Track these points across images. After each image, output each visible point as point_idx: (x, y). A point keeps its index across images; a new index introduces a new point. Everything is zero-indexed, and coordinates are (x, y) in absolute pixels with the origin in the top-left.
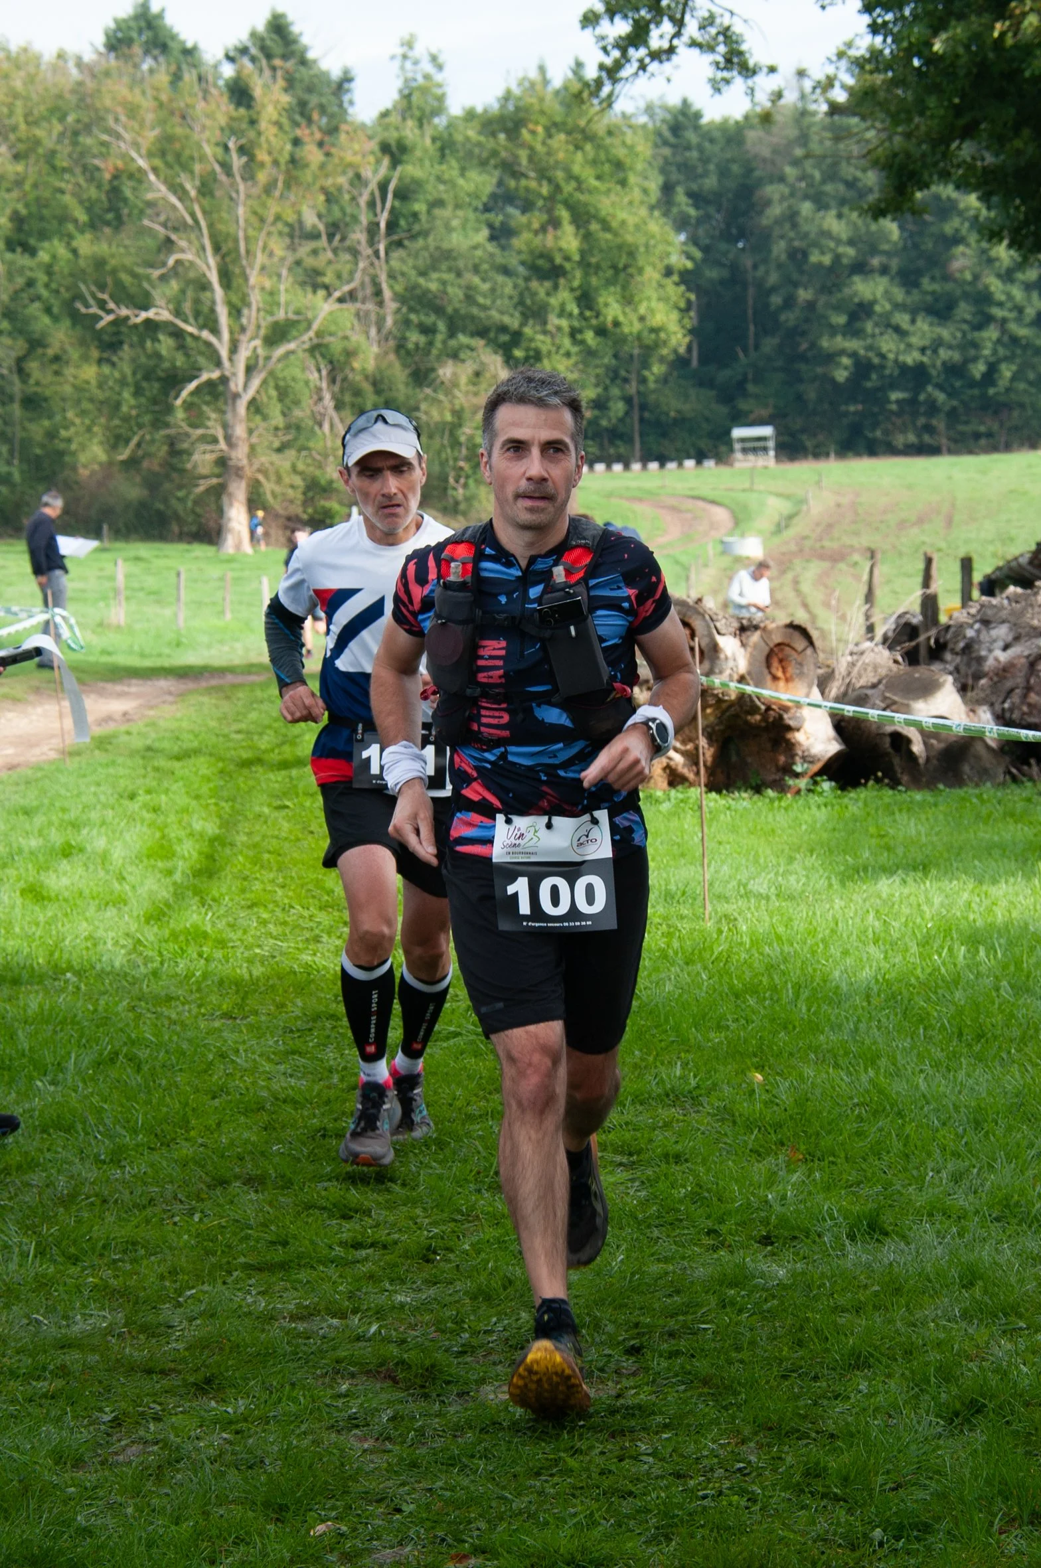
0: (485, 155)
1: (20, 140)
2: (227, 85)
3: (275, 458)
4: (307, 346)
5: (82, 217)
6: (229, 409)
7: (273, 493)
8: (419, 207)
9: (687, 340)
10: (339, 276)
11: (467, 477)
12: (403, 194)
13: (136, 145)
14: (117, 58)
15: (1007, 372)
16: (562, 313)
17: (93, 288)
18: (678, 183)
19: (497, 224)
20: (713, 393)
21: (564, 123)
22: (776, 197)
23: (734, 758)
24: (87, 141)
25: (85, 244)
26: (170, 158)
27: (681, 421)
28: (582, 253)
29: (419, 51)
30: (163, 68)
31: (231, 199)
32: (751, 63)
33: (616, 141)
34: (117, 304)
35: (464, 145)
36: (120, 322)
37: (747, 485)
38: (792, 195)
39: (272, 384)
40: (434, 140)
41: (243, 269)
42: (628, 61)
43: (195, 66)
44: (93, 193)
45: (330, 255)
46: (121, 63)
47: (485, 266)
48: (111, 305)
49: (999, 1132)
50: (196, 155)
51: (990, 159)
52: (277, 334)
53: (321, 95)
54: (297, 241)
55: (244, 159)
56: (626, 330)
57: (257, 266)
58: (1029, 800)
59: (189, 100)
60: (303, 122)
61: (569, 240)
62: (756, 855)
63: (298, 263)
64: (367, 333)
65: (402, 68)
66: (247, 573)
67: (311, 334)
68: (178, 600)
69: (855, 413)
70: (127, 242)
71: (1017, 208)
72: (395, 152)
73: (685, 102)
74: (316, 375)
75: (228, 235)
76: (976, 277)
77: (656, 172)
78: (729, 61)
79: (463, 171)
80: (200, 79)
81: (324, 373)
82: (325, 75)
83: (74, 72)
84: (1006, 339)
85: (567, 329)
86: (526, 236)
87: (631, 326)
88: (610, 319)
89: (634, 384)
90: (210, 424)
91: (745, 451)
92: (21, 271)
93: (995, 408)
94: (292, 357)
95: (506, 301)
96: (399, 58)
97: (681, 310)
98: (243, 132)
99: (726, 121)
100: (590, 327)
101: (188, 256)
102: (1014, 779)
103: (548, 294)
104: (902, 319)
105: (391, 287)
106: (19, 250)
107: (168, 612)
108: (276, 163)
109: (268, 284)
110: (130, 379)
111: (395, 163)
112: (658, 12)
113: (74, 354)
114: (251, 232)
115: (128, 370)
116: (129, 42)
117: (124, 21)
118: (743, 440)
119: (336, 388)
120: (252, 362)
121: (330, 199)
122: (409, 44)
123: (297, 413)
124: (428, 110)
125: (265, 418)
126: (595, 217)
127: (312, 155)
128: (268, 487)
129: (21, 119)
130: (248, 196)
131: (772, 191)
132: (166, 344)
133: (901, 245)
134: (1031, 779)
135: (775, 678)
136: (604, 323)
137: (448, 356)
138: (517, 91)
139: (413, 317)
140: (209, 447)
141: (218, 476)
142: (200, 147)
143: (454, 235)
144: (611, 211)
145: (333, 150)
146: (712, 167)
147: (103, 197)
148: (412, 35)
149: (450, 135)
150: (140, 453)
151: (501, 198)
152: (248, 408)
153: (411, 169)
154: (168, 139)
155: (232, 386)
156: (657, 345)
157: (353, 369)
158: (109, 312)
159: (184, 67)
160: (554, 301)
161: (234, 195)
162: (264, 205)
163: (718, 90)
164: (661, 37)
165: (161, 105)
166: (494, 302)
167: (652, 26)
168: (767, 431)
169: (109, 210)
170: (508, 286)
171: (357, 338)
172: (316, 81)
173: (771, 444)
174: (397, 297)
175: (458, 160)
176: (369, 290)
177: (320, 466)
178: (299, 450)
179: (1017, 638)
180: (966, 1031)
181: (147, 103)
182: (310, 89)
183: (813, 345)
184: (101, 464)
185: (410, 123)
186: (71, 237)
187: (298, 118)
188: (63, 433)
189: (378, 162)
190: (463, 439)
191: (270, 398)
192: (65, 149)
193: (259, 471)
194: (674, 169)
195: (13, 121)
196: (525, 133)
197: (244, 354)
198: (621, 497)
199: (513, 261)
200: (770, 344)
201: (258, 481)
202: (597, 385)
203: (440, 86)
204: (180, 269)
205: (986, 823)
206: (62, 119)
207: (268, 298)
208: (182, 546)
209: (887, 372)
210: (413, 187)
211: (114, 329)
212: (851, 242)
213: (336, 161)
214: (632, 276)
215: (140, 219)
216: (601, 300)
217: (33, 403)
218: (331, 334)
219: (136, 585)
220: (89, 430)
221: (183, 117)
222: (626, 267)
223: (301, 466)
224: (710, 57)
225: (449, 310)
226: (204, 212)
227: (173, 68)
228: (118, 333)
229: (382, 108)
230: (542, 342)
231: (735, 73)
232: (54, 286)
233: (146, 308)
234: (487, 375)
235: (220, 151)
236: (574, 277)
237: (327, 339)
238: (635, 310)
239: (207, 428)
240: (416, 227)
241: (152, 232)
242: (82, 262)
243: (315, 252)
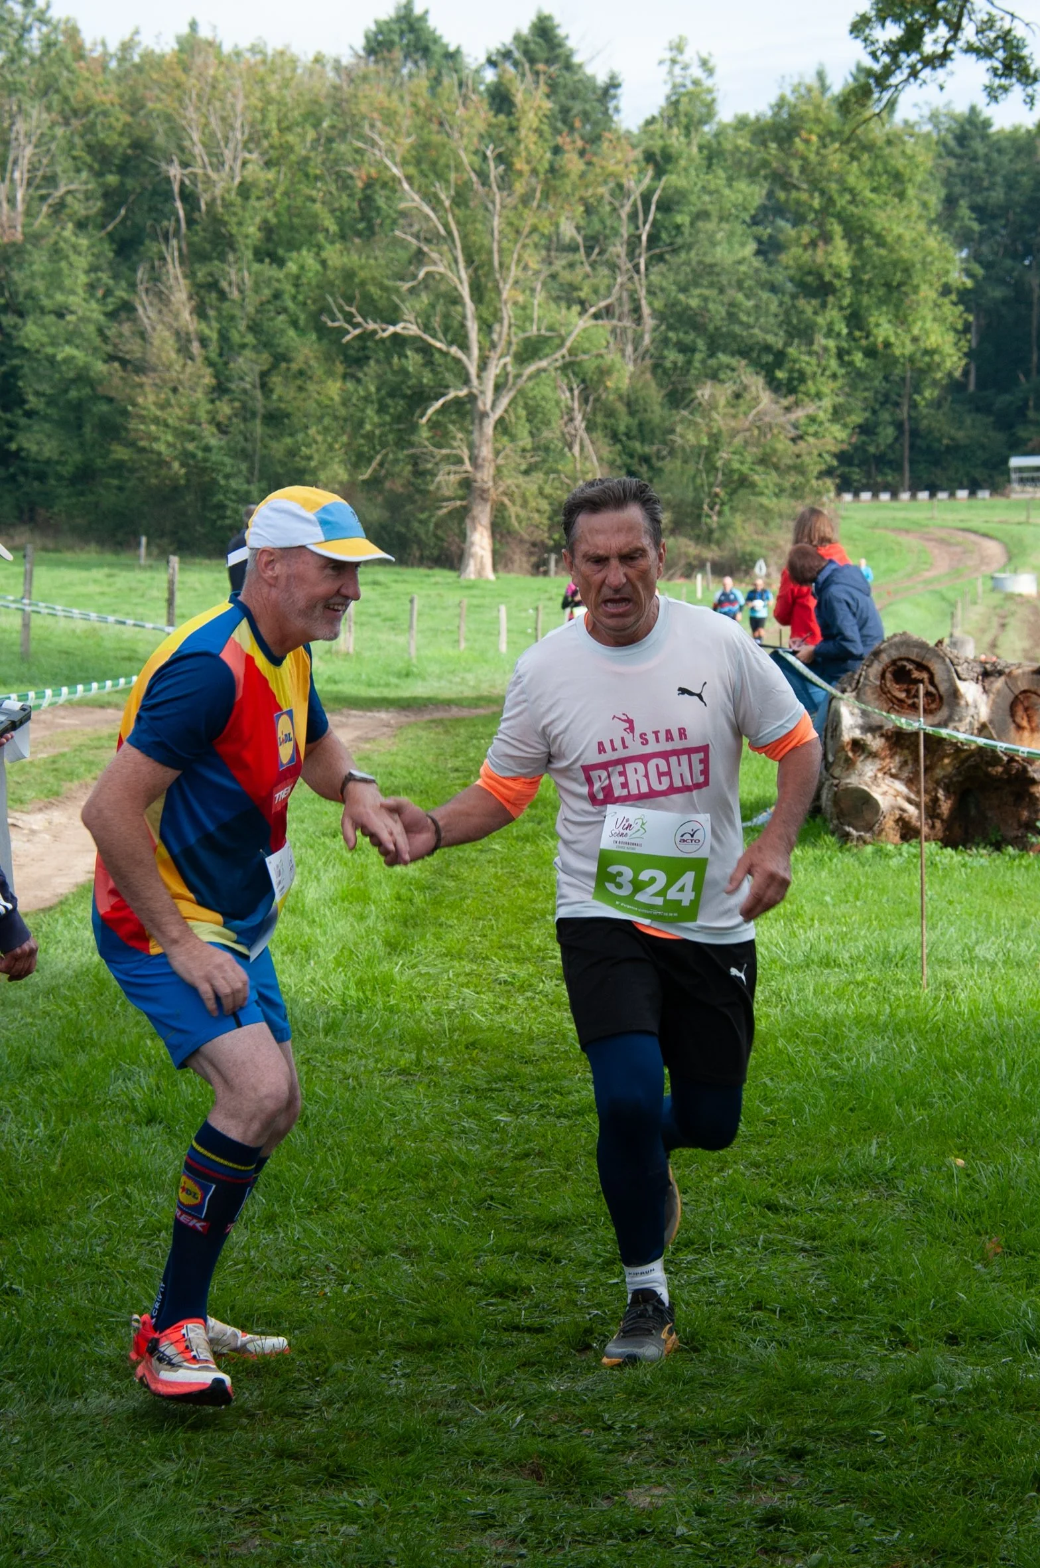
0: (755, 165)
1: (272, 147)
2: (488, 90)
3: (521, 479)
4: (558, 364)
5: (333, 228)
6: (476, 428)
7: (517, 516)
8: (683, 219)
9: (963, 362)
10: (596, 291)
11: (723, 504)
12: (666, 207)
13: (390, 152)
14: (376, 62)
16: (830, 333)
17: (341, 301)
18: (962, 195)
19: (765, 238)
20: (991, 419)
21: (840, 132)
23: (973, 812)
24: (342, 147)
25: (334, 255)
26: (424, 166)
27: (954, 449)
28: (854, 269)
29: (689, 55)
30: (424, 72)
31: (487, 209)
32: (1032, 69)
33: (895, 151)
34: (364, 318)
35: (733, 154)
36: (368, 336)
37: (1023, 518)
39: (521, 403)
40: (701, 148)
41: (496, 282)
42: (899, 67)
43: (456, 71)
44: (345, 201)
45: (588, 269)
46: (381, 66)
47: (750, 282)
48: (359, 319)
50: (452, 163)
52: (530, 351)
53: (585, 101)
54: (553, 254)
55: (502, 168)
56: (898, 352)
57: (511, 281)
59: (446, 106)
60: (565, 130)
61: (840, 256)
62: (989, 917)
63: (553, 276)
64: (623, 351)
65: (670, 73)
66: (487, 601)
67: (564, 351)
68: (411, 627)
70: (378, 253)
72: (659, 161)
73: (973, 109)
74: (568, 394)
75: (482, 247)
77: (938, 183)
78: (1007, 67)
79: (730, 180)
80: (461, 85)
81: (576, 392)
82: (592, 79)
83: (331, 75)
85: (834, 350)
86: (795, 251)
87: (903, 348)
88: (880, 339)
89: (905, 408)
90: (455, 444)
91: (1022, 481)
92: (269, 281)
94: (543, 375)
95: (772, 320)
96: (668, 63)
97: (956, 331)
98: (501, 139)
99: (1016, 129)
100: (859, 348)
101: (441, 269)
103: (815, 313)
105: (650, 304)
106: (267, 260)
107: (402, 640)
108: (534, 172)
109: (521, 298)
110: (374, 397)
111: (659, 173)
112: (934, 16)
113: (318, 369)
114: (505, 244)
115: (373, 389)
116: (389, 45)
117: (386, 23)
118: (1020, 470)
119: (589, 409)
120: (502, 380)
121: (589, 211)
122: (679, 48)
123: (546, 434)
124: (697, 116)
125: (513, 438)
126: (869, 231)
127: (573, 164)
128: (513, 510)
129: (274, 125)
130: (503, 207)
132: (413, 361)
135: (1019, 728)
136: (875, 344)
137: (707, 376)
138: (791, 98)
139: (671, 334)
140: (453, 468)
141: (462, 499)
142: (457, 156)
143: (719, 250)
144: (887, 225)
145: (595, 159)
146: (999, 179)
147: (355, 206)
148: (681, 38)
149: (719, 143)
150: (383, 472)
151: (771, 210)
152: (495, 428)
153: (674, 180)
154: (425, 146)
155: (480, 404)
156: (930, 368)
157: (606, 388)
158: (356, 326)
159: (444, 71)
160: (820, 320)
161: (490, 206)
162: (521, 217)
163: (996, 99)
164: (935, 41)
165: (418, 112)
166: (757, 319)
167: (926, 30)
169: (362, 219)
170: (773, 304)
171: (612, 357)
172: (580, 86)
174: (656, 314)
175: (725, 169)
176: (627, 307)
178: (547, 473)
181: (404, 109)
182: (573, 96)
184: (341, 483)
185: (675, 130)
186: (320, 247)
187: (559, 125)
188: (305, 451)
189: (641, 171)
190: (719, 464)
191: (518, 418)
192: (317, 158)
193: (505, 493)
194: (957, 180)
195: (267, 127)
196: (798, 143)
197: (493, 371)
198: (886, 528)
199: (779, 277)
201: (503, 504)
202: (865, 410)
203: (710, 91)
204: (431, 282)
206: (317, 125)
207: (520, 312)
208: (423, 571)
210: (676, 198)
211: (360, 343)
213: (598, 170)
214: (906, 294)
215: (392, 230)
216: (872, 320)
217: (275, 419)
218: (584, 352)
219: (372, 610)
220: (331, 448)
221: (441, 124)
222: (900, 285)
223: (548, 490)
224: (987, 64)
225: (711, 327)
226: (458, 223)
227: (434, 72)
228: (364, 348)
229: (648, 116)
230: (807, 363)
231: (1014, 80)
232: (301, 298)
233: (394, 323)
234: (747, 396)
235: (477, 160)
236: (844, 295)
237: (582, 357)
238: (909, 331)
239: (453, 448)
240: (679, 241)
241: (403, 245)
242: (331, 275)
243: (571, 266)
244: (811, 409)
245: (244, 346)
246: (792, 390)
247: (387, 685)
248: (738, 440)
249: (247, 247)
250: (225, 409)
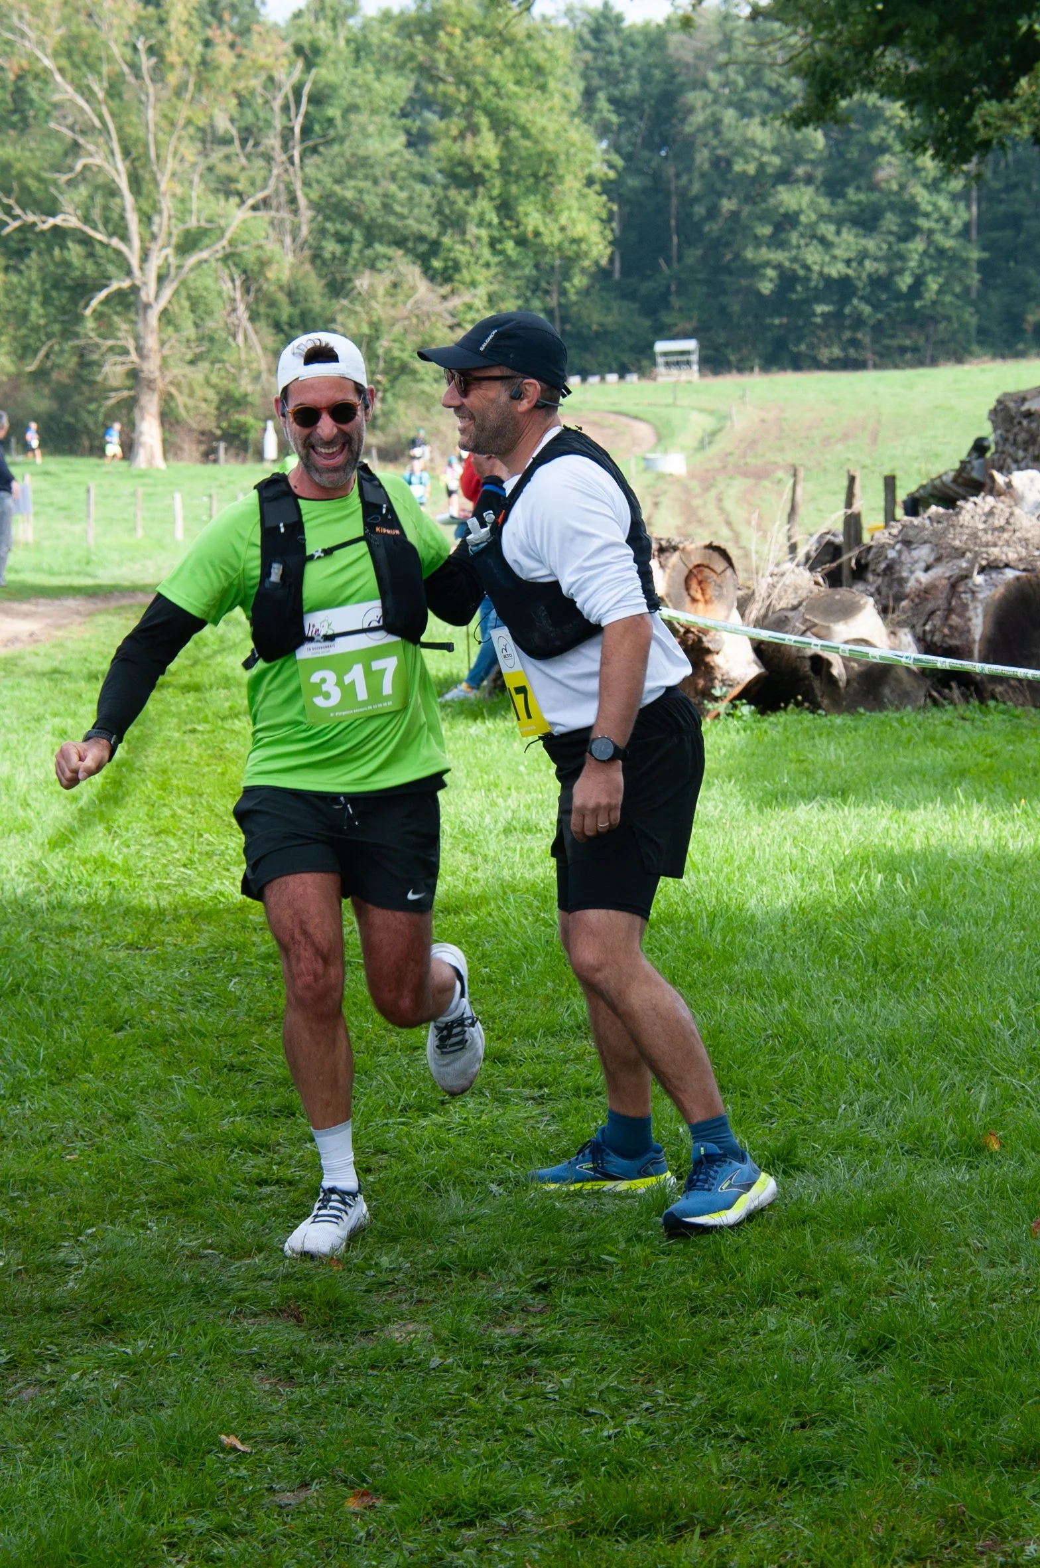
0: (401, 58)
3: (188, 370)
4: (220, 255)
6: (140, 319)
7: (185, 405)
8: (333, 112)
9: (609, 251)
10: (252, 183)
11: (385, 391)
12: (317, 99)
13: (41, 44)
15: (933, 284)
16: (481, 222)
18: (599, 88)
19: (414, 130)
20: (636, 306)
21: (482, 26)
22: (699, 104)
26: (77, 58)
27: (603, 335)
28: (502, 160)
31: (140, 101)
33: (535, 45)
34: (23, 209)
35: (379, 47)
36: (26, 228)
37: (670, 400)
38: (715, 101)
39: (184, 293)
40: (348, 41)
41: (153, 174)
45: (243, 161)
47: (403, 174)
48: (18, 211)
49: (913, 1063)
50: (103, 55)
51: (913, 67)
52: (189, 243)
54: (209, 146)
55: (154, 60)
56: (547, 240)
57: (168, 172)
58: (949, 724)
60: (214, 22)
61: (488, 147)
63: (210, 169)
64: (282, 242)
66: (160, 489)
67: (224, 242)
68: (88, 516)
69: (781, 326)
70: (33, 145)
71: (941, 118)
72: (308, 54)
74: (230, 285)
75: (138, 139)
76: (902, 187)
77: (577, 77)
79: (378, 73)
81: (238, 282)
84: (932, 251)
85: (486, 239)
86: (444, 142)
87: (551, 237)
88: (530, 229)
89: (555, 296)
90: (120, 334)
91: (668, 364)
93: (920, 321)
94: (205, 266)
95: (424, 210)
97: (602, 221)
98: (151, 32)
99: (647, 24)
100: (510, 237)
101: (97, 161)
102: (935, 703)
103: (467, 203)
104: (828, 230)
105: (307, 195)
107: (78, 529)
108: (186, 64)
109: (179, 190)
110: (38, 287)
111: (309, 66)
114: (161, 136)
115: (37, 281)
118: (666, 354)
119: (251, 299)
120: (164, 271)
121: (242, 102)
123: (210, 324)
124: (341, 10)
125: (177, 329)
126: (515, 124)
127: (224, 56)
128: (181, 400)
130: (158, 100)
131: (695, 98)
132: (75, 252)
133: (826, 154)
134: (952, 702)
135: (694, 601)
136: (524, 233)
137: (365, 266)
139: (329, 226)
140: (120, 359)
141: (130, 389)
142: (107, 47)
143: (371, 142)
144: (530, 117)
145: (245, 52)
146: (634, 72)
147: (8, 99)
149: (365, 37)
150: (49, 364)
151: (420, 102)
152: (160, 319)
153: (323, 73)
154: (74, 38)
155: (143, 295)
156: (578, 256)
157: (267, 279)
158: (15, 218)
160: (473, 210)
161: (143, 98)
162: (174, 109)
165: (66, 2)
166: (411, 211)
168: (691, 345)
169: (14, 112)
170: (425, 195)
171: (272, 247)
173: (695, 358)
174: (313, 205)
175: (373, 63)
176: (283, 198)
177: (235, 379)
178: (213, 363)
179: (938, 559)
180: (881, 960)
181: (51, 2)
183: (737, 256)
184: (9, 375)
185: (322, 24)
187: (209, 18)
189: (292, 64)
190: (380, 352)
191: (182, 308)
193: (172, 383)
194: (595, 74)
196: (442, 36)
197: (155, 263)
199: (431, 169)
200: (693, 255)
201: (170, 394)
204: (89, 174)
205: (905, 748)
207: (180, 205)
208: (93, 461)
209: (813, 284)
210: (327, 91)
211: (21, 236)
212: (775, 151)
213: (249, 63)
214: (552, 184)
215: (46, 122)
216: (521, 209)
218: (244, 243)
221: (90, 16)
222: (546, 175)
223: (214, 379)
225: (366, 219)
226: (113, 116)
228: (25, 240)
229: (295, 10)
230: (461, 252)
233: (53, 214)
234: (405, 286)
235: (128, 51)
236: (493, 186)
237: (241, 248)
238: (556, 220)
239: (117, 338)
240: (332, 133)
241: (58, 136)
243: (227, 158)
244: (466, 297)
246: (448, 279)
247: (69, 573)
248: (398, 329)
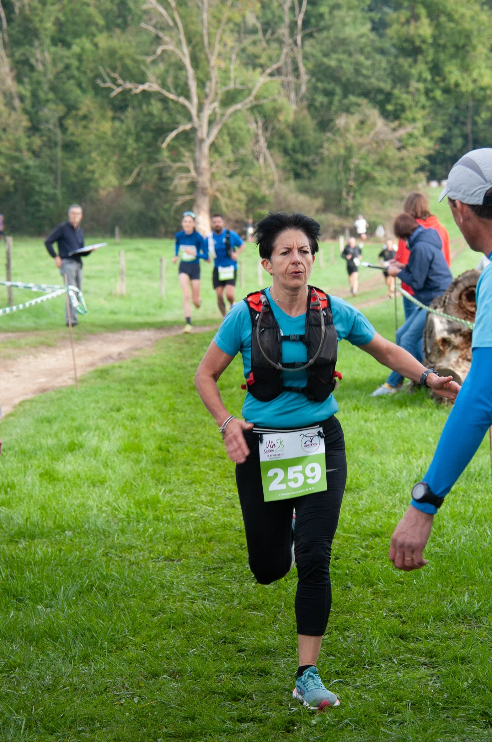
3: (228, 181)
4: (249, 106)
5: (101, 21)
6: (197, 149)
7: (226, 204)
8: (323, 9)
10: (270, 59)
11: (355, 192)
12: (313, 2)
16: (420, 79)
17: (108, 70)
19: (377, 20)
25: (102, 40)
28: (434, 37)
31: (198, 7)
34: (124, 80)
36: (125, 92)
39: (225, 131)
41: (206, 55)
44: (108, 5)
45: (264, 44)
47: (368, 49)
48: (120, 81)
52: (229, 99)
54: (242, 35)
56: (464, 89)
57: (216, 53)
61: (425, 29)
63: (243, 50)
64: (289, 97)
67: (251, 98)
68: (161, 277)
70: (131, 38)
74: (255, 125)
75: (197, 32)
81: (260, 124)
85: (423, 90)
86: (395, 27)
87: (467, 86)
88: (452, 82)
89: (469, 126)
90: (185, 159)
92: (62, 58)
94: (239, 114)
95: (382, 72)
100: (439, 88)
101: (170, 47)
103: (410, 66)
105: (305, 65)
106: (60, 45)
107: (156, 285)
109: (223, 65)
110: (133, 131)
113: (96, 115)
114: (212, 30)
115: (132, 126)
119: (268, 134)
120: (213, 118)
121: (264, 7)
123: (242, 151)
125: (221, 154)
126: (444, 12)
128: (223, 201)
132: (156, 107)
136: (449, 85)
137: (343, 110)
139: (320, 85)
140: (184, 175)
141: (190, 194)
143: (348, 28)
144: (454, 7)
147: (115, 8)
150: (139, 179)
152: (210, 149)
155: (199, 134)
156: (485, 99)
157: (279, 121)
158: (118, 86)
160: (414, 71)
161: (200, 4)
162: (220, 11)
166: (373, 73)
169: (119, 17)
170: (383, 62)
171: (282, 101)
174: (309, 72)
176: (290, 68)
177: (257, 186)
178: (244, 176)
184: (114, 187)
186: (94, 35)
188: (90, 167)
190: (352, 166)
193: (217, 190)
197: (207, 113)
199: (387, 45)
201: (216, 197)
202: (443, 128)
204: (165, 56)
207: (223, 75)
211: (122, 97)
214: (468, 52)
215: (139, 23)
216: (446, 69)
217: (70, 148)
218: (265, 98)
219: (136, 267)
220: (106, 165)
222: (464, 46)
223: (244, 187)
225: (344, 79)
226: (182, 17)
228: (125, 100)
230: (406, 99)
232: (83, 68)
233: (142, 83)
234: (369, 123)
236: (428, 55)
237: (262, 101)
238: (470, 75)
239: (183, 162)
240: (322, 24)
241: (146, 31)
242: (101, 53)
243: (254, 43)
244: (409, 128)
245: (47, 101)
246: (396, 117)
247: (148, 314)
248: (364, 151)
249: (46, 36)
250: (37, 141)
